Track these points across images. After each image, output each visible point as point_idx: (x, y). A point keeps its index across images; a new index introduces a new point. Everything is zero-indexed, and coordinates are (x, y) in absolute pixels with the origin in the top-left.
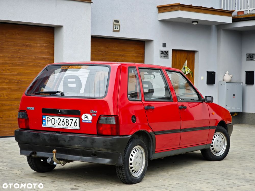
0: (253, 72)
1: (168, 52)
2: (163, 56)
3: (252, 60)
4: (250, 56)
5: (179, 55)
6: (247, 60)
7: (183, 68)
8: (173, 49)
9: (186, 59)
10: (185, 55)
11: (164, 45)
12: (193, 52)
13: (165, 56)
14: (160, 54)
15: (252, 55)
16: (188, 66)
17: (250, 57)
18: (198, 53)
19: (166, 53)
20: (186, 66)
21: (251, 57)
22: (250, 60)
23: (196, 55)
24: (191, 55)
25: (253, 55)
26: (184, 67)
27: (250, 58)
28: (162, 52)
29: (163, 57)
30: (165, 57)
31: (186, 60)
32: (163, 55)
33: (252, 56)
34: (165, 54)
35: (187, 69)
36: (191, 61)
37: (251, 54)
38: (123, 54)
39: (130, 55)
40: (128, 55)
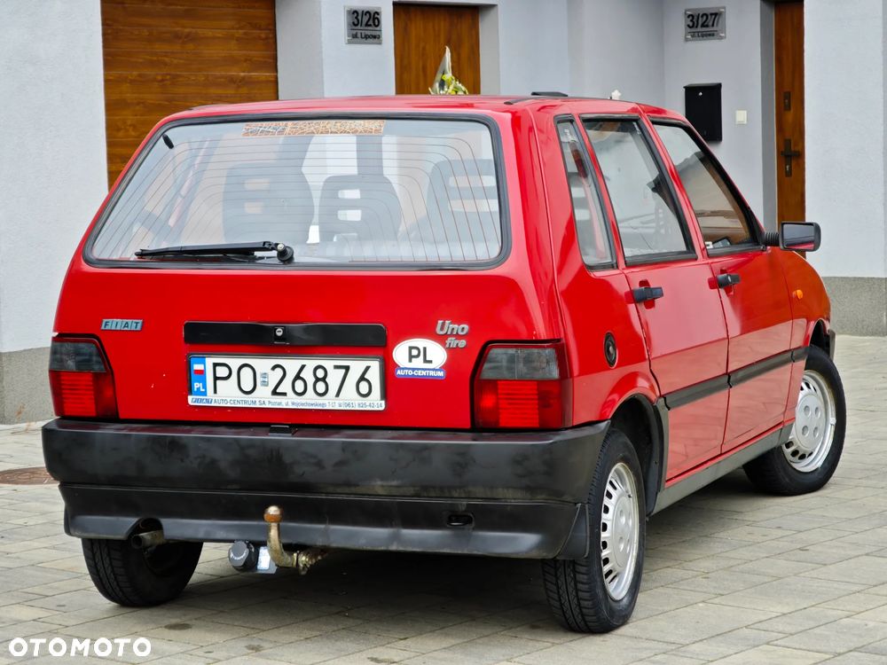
0: (719, 87)
1: (378, 13)
2: (359, 35)
3: (713, 35)
4: (701, 20)
6: (687, 40)
7: (437, 85)
9: (448, 43)
10: (442, 24)
12: (474, 12)
13: (369, 33)
14: (349, 24)
15: (712, 14)
16: (458, 74)
17: (703, 26)
18: (492, 12)
19: (373, 18)
20: (448, 76)
21: (707, 26)
22: (706, 35)
23: (485, 26)
25: (716, 14)
26: (438, 77)
27: (699, 29)
28: (356, 18)
29: (359, 40)
30: (367, 37)
31: (448, 50)
32: (361, 30)
33: (710, 18)
34: (367, 25)
35: (451, 87)
36: (465, 51)
37: (708, 12)
38: (187, 30)
39: (219, 33)
40: (209, 33)
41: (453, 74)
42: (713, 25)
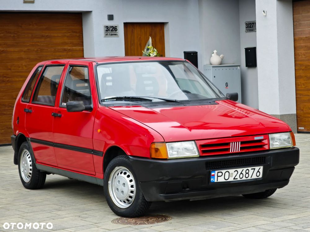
1: (117, 27)
2: (109, 34)
3: (253, 30)
4: (250, 25)
5: (137, 30)
6: (246, 32)
7: (146, 50)
8: (125, 22)
9: (151, 35)
10: (148, 29)
11: (111, 17)
12: (162, 25)
13: (113, 33)
14: (105, 31)
15: (252, 23)
16: (154, 45)
18: (168, 25)
19: (115, 29)
20: (150, 46)
21: (251, 27)
22: (251, 30)
23: (166, 29)
24: (158, 29)
26: (147, 47)
27: (249, 28)
28: (107, 28)
29: (109, 36)
30: (112, 35)
31: (150, 38)
32: (109, 32)
33: (252, 25)
34: (112, 31)
35: (151, 50)
36: (158, 38)
38: (47, 34)
39: (60, 35)
40: (56, 35)
41: (153, 45)
42: (253, 27)
